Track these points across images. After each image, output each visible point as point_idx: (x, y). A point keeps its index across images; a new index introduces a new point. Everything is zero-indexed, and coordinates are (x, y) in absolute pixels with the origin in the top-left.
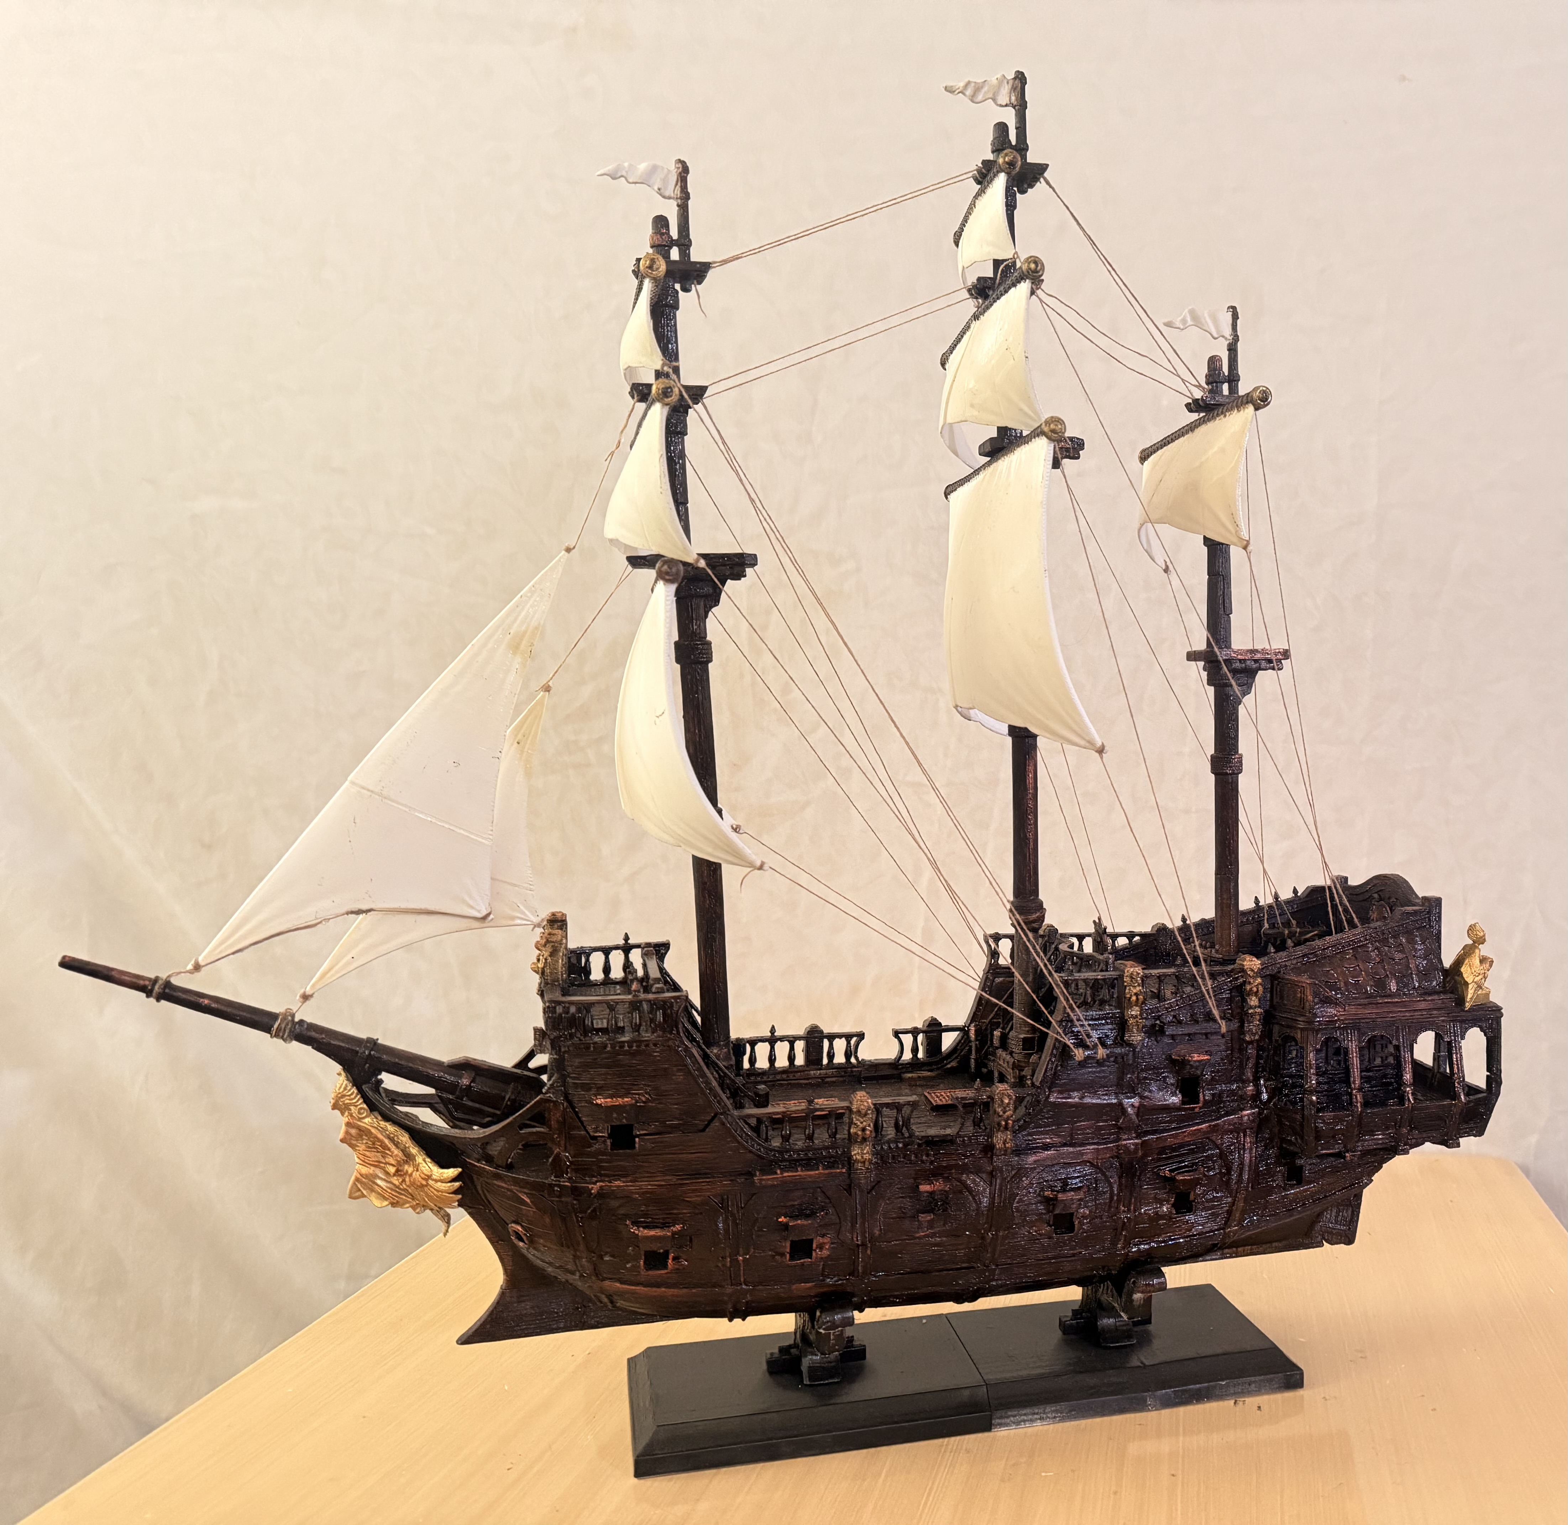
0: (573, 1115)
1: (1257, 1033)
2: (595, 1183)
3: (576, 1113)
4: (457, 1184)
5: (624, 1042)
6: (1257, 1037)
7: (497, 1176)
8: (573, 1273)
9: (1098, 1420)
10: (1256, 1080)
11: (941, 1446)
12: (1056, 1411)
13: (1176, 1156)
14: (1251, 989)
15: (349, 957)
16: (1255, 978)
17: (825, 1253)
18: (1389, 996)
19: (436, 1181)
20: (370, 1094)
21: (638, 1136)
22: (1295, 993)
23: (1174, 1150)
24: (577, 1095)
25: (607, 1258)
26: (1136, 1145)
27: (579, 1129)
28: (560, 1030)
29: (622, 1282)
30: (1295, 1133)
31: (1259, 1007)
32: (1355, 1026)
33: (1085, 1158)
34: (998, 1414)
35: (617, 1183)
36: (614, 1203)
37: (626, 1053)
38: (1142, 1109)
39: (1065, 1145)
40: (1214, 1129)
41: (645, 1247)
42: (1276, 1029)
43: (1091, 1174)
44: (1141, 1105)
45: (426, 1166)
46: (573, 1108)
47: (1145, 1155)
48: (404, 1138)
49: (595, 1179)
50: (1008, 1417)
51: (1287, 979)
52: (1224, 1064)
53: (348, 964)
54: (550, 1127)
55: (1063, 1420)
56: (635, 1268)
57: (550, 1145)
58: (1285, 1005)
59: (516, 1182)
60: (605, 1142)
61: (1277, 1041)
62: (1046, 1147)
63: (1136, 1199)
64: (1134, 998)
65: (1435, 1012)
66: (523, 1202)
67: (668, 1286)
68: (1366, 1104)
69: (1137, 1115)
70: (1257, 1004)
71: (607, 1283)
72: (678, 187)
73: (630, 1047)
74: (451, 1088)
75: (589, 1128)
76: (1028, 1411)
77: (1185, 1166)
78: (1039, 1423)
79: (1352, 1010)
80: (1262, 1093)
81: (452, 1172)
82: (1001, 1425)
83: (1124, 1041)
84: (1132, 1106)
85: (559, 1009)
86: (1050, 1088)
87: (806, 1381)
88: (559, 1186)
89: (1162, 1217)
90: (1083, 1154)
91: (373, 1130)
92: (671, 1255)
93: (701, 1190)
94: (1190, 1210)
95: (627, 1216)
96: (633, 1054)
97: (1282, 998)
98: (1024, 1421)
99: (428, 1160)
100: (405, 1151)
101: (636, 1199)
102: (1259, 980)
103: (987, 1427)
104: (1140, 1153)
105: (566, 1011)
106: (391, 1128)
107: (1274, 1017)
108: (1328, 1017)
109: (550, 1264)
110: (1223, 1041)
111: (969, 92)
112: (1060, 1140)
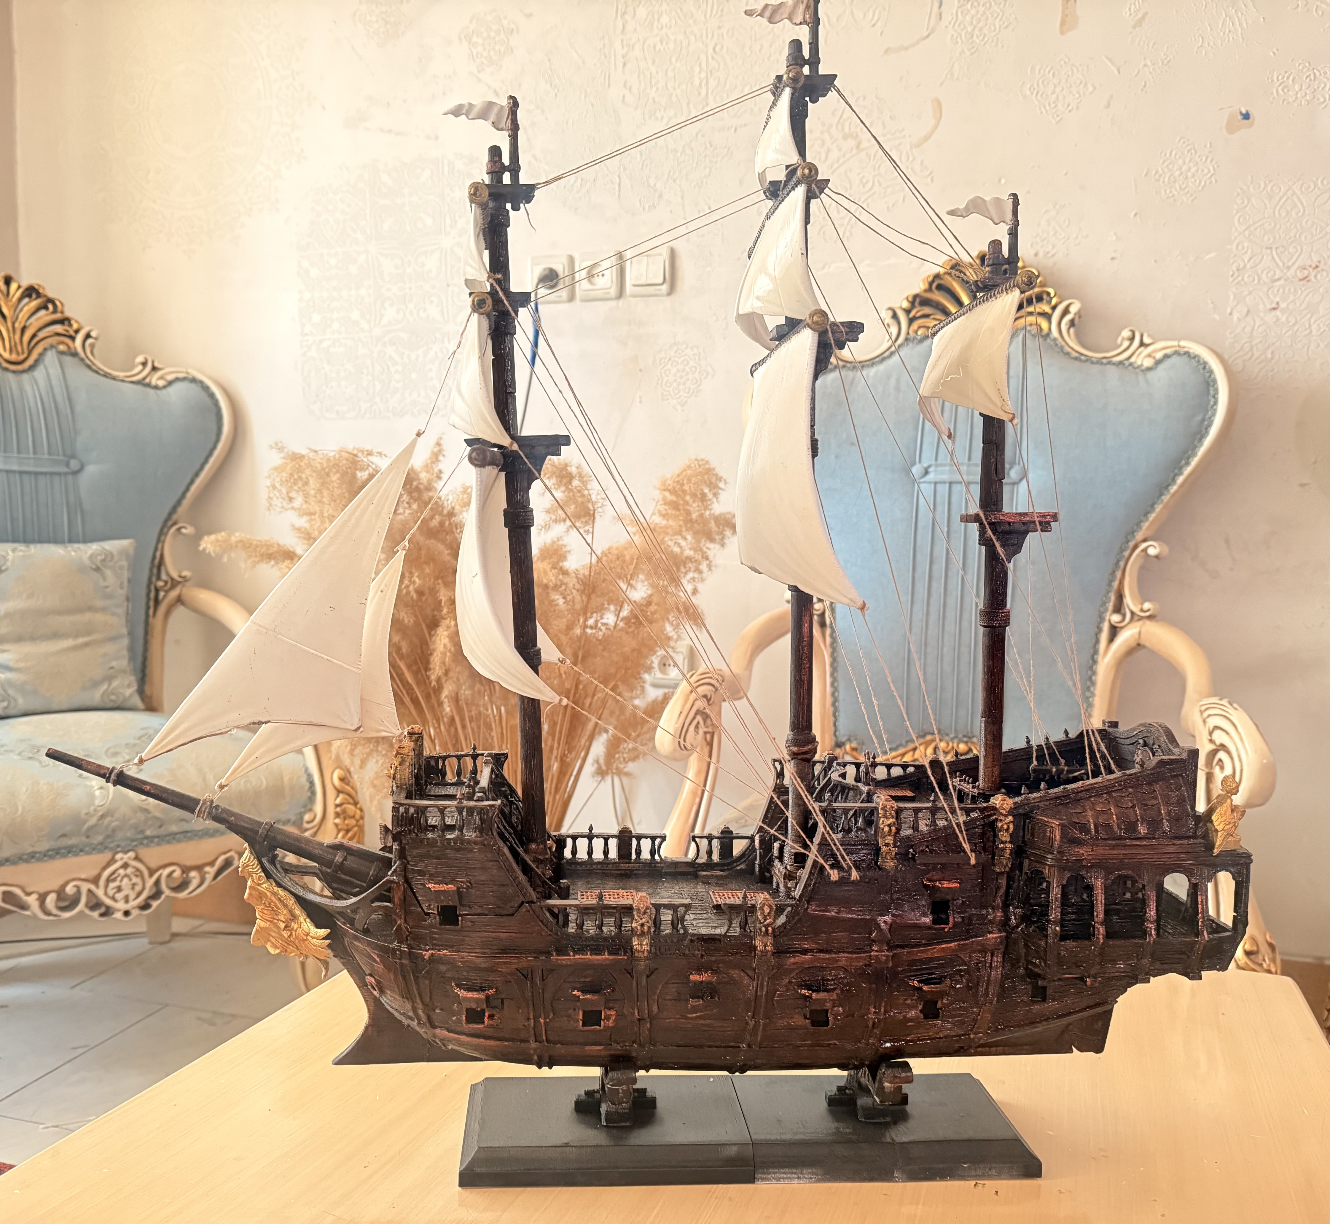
0: (411, 894)
1: (1007, 865)
2: (427, 951)
3: (414, 893)
4: (328, 942)
5: (450, 839)
6: (1007, 869)
7: (356, 938)
8: (412, 1019)
9: (849, 1185)
10: (1006, 906)
11: (710, 1191)
12: (813, 1173)
13: (927, 969)
14: (1002, 826)
15: (254, 757)
16: (1006, 816)
17: (611, 1023)
18: (1140, 839)
19: (313, 938)
20: (267, 865)
21: (461, 915)
22: (1045, 831)
23: (924, 964)
24: (416, 880)
25: (437, 1011)
26: (887, 956)
27: (415, 905)
28: (402, 826)
29: (449, 1031)
30: (1039, 958)
31: (1010, 842)
32: (1100, 865)
33: (840, 964)
34: (760, 1171)
35: (445, 952)
36: (443, 968)
37: (452, 848)
38: (894, 926)
39: (821, 951)
40: (961, 947)
41: (466, 1005)
42: (1026, 863)
43: (845, 978)
44: (894, 922)
45: (307, 925)
46: (412, 889)
47: (895, 966)
48: (291, 901)
49: (428, 947)
50: (769, 1173)
51: (1038, 819)
52: (975, 891)
53: (253, 762)
54: (394, 903)
55: (818, 1181)
56: (459, 1021)
57: (394, 916)
58: (1035, 842)
59: (369, 944)
60: (435, 918)
61: (1026, 873)
62: (805, 952)
63: (886, 1002)
64: (886, 829)
65: (1183, 856)
66: (375, 961)
67: (486, 1038)
68: (1109, 935)
69: (890, 930)
70: (1008, 840)
71: (438, 1031)
72: (509, 121)
73: (455, 843)
74: (329, 864)
75: (423, 906)
76: (787, 1170)
77: (935, 978)
78: (796, 1181)
79: (1100, 851)
80: (1010, 919)
81: (323, 932)
82: (763, 1179)
83: (878, 866)
84: (885, 922)
85: (402, 809)
86: (808, 903)
87: (604, 1123)
88: (400, 951)
89: (911, 1020)
90: (837, 961)
91: (268, 894)
92: (487, 1014)
93: (510, 963)
94: (936, 1016)
95: (453, 979)
96: (458, 850)
97: (1033, 835)
98: (784, 1178)
99: (308, 920)
100: (291, 912)
101: (459, 966)
102: (1010, 818)
103: (750, 1179)
104: (890, 965)
105: (407, 811)
106: (281, 892)
107: (1025, 852)
108: (1076, 856)
109: (396, 1010)
110: (974, 870)
111: (767, 14)
112: (817, 946)
